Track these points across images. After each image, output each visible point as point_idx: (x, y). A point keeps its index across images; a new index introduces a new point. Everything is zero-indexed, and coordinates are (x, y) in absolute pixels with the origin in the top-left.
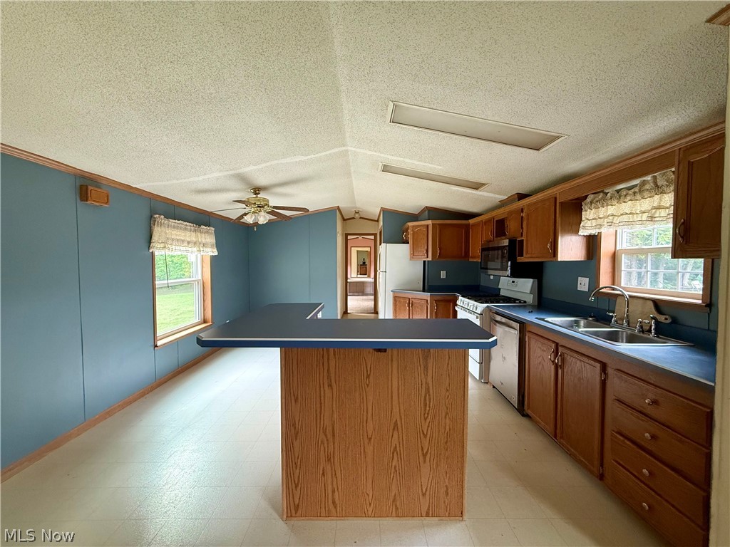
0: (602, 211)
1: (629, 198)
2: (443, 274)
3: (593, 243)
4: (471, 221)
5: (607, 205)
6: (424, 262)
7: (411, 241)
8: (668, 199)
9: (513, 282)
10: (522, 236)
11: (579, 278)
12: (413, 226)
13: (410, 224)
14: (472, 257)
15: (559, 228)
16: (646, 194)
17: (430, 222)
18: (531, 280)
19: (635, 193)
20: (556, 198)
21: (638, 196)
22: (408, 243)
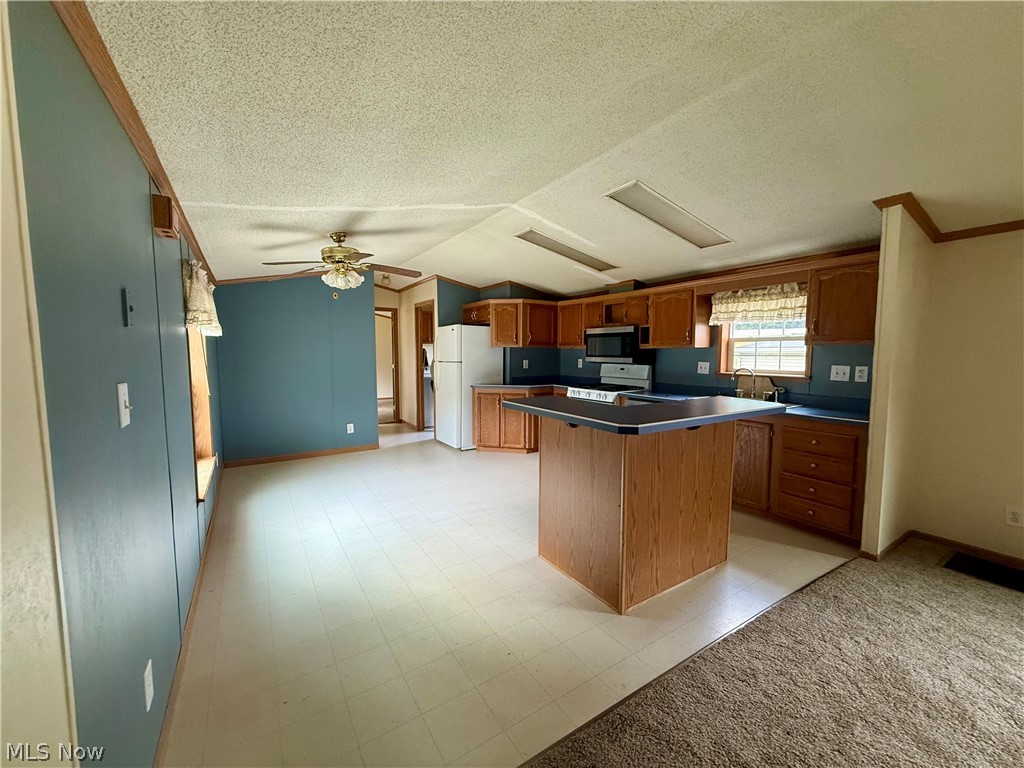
0: (732, 307)
1: (758, 298)
2: (526, 364)
3: (715, 333)
4: (561, 303)
5: (739, 302)
6: (504, 349)
7: (492, 321)
8: (802, 300)
9: (622, 369)
10: (647, 323)
11: (700, 363)
12: (497, 305)
13: (492, 302)
14: (561, 344)
15: (696, 318)
16: (774, 297)
17: (520, 301)
18: (647, 367)
19: (764, 295)
20: (693, 291)
21: (767, 298)
22: (488, 325)
